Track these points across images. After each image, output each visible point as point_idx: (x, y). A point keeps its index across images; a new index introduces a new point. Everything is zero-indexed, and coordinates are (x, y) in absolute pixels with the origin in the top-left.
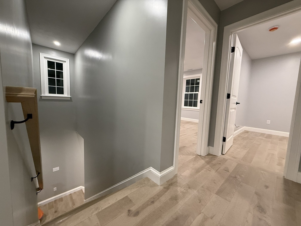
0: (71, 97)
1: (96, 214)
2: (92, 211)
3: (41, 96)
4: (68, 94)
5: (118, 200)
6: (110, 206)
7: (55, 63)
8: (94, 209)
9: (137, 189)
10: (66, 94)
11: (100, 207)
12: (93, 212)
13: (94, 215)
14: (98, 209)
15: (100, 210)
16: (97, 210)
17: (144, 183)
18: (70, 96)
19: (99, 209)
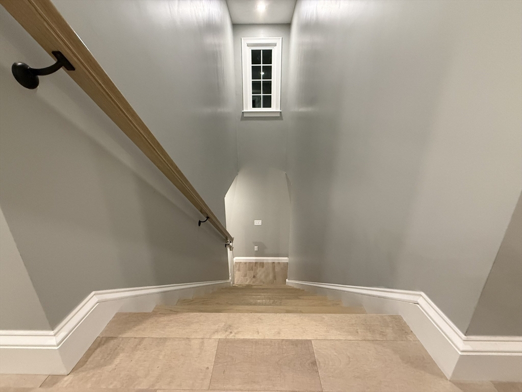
0: (281, 112)
1: (220, 341)
2: (216, 327)
3: (243, 112)
4: (277, 107)
5: (283, 336)
6: (256, 342)
7: (262, 51)
8: (224, 324)
9: (350, 338)
10: (275, 107)
11: (237, 329)
12: (217, 331)
13: (215, 339)
14: (230, 331)
15: (231, 336)
16: (226, 331)
17: (382, 334)
18: (279, 110)
19: (231, 333)
